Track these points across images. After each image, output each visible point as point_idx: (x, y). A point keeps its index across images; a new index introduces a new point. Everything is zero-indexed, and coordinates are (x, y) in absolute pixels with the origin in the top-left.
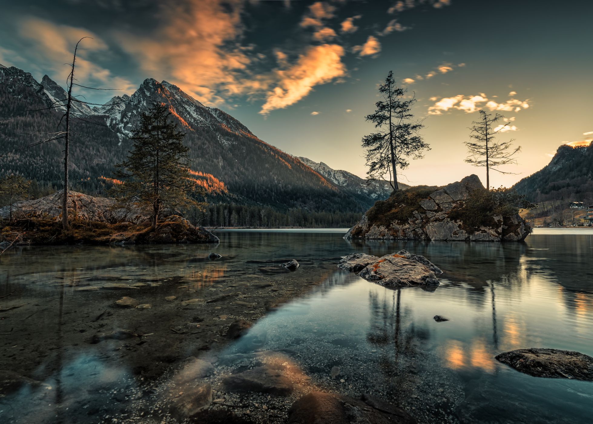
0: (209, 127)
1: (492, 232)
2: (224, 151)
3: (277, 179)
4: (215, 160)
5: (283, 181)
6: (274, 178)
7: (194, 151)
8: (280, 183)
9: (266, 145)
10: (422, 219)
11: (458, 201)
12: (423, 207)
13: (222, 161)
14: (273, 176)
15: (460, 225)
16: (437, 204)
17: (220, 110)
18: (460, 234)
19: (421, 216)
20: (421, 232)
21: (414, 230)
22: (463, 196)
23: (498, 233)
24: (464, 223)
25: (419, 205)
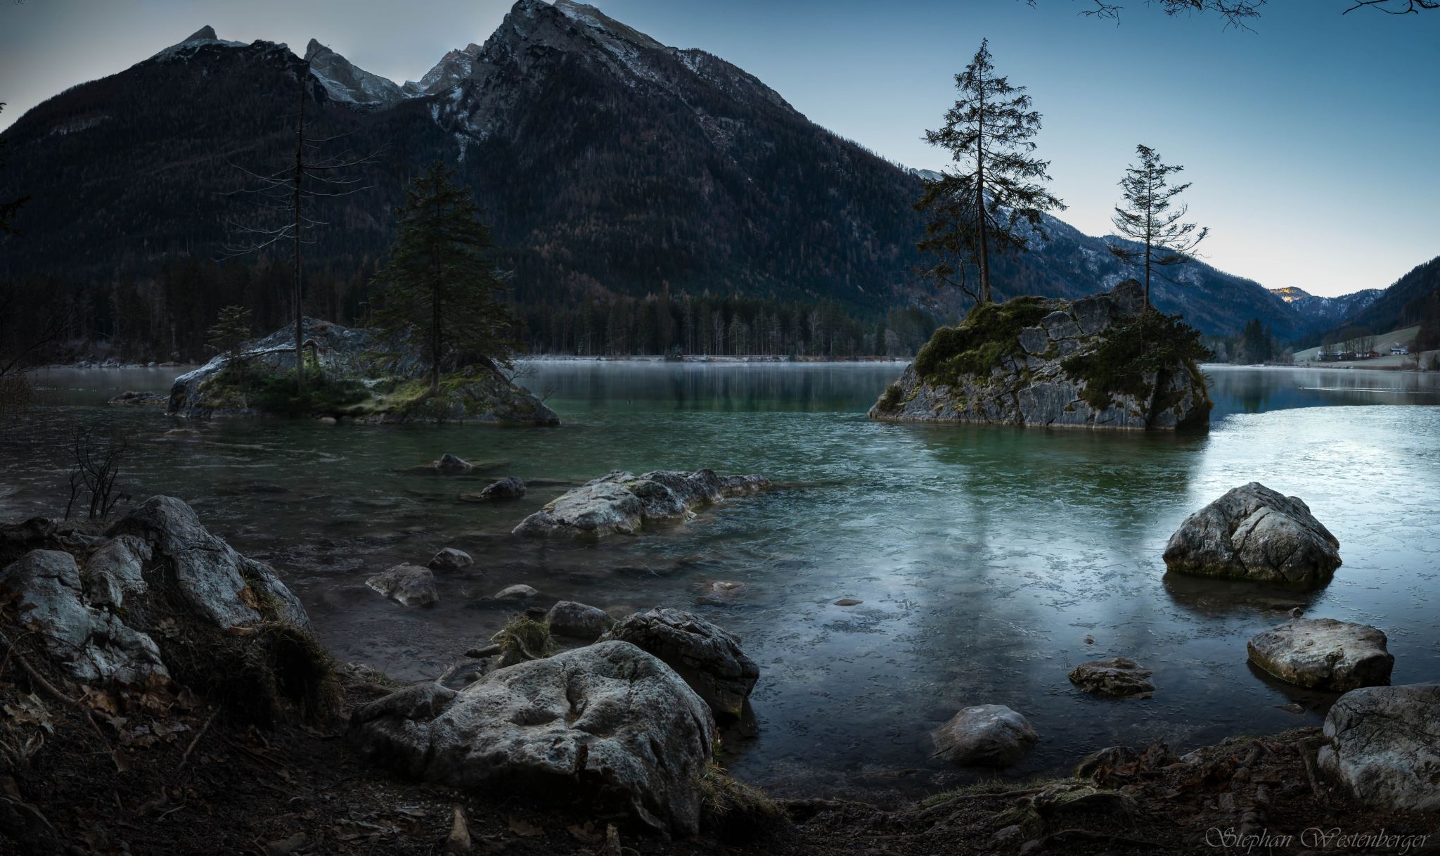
0: (677, 96)
2: (715, 156)
3: (859, 227)
4: (691, 180)
5: (874, 233)
6: (851, 225)
7: (636, 160)
8: (867, 239)
9: (831, 138)
11: (1091, 335)
12: (1025, 347)
13: (711, 183)
14: (849, 218)
15: (1081, 389)
16: (1050, 341)
17: (704, 53)
18: (1079, 410)
19: (1016, 367)
20: (1010, 402)
21: (999, 398)
22: (1101, 327)
23: (1143, 409)
24: (1088, 386)
25: (1018, 341)
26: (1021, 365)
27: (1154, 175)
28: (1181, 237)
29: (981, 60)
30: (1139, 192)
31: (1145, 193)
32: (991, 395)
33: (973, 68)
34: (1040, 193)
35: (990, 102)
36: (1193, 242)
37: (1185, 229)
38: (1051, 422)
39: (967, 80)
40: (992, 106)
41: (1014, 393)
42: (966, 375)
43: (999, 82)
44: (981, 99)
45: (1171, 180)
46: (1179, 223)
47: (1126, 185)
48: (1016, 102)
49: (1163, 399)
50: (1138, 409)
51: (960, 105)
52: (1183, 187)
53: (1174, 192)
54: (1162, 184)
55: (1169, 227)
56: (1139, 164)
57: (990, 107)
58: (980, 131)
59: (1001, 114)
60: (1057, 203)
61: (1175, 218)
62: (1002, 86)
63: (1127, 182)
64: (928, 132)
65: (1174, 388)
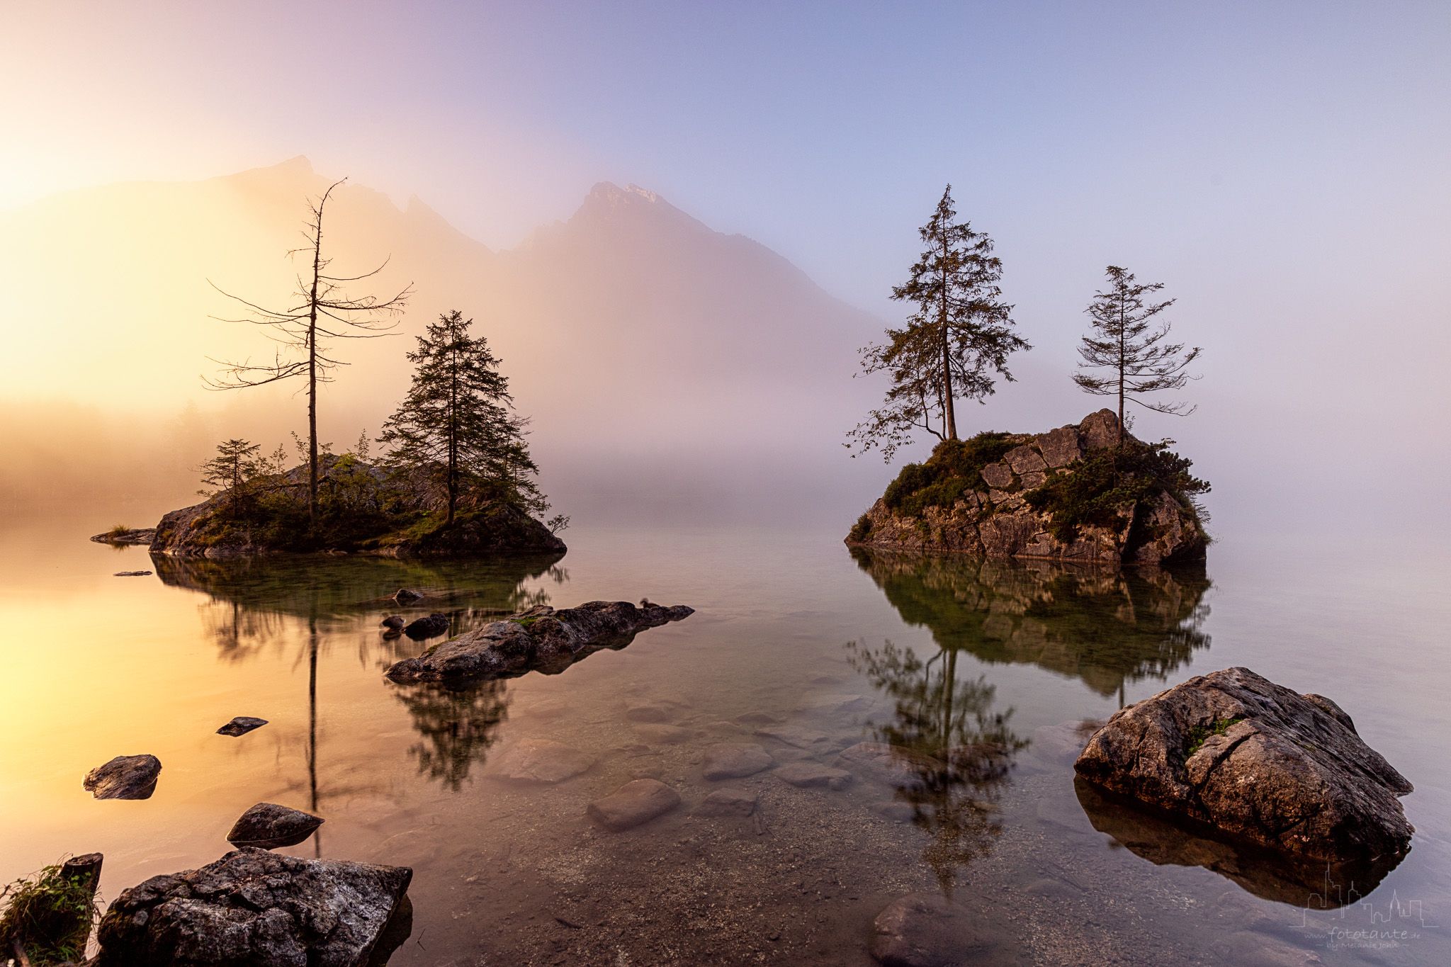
1: (1107, 540)
10: (981, 506)
11: (1057, 468)
12: (987, 481)
15: (1046, 522)
16: (1014, 474)
18: (1043, 543)
19: (979, 500)
20: (973, 533)
21: (961, 529)
22: (1069, 459)
23: (1118, 543)
24: (1053, 518)
25: (980, 475)
26: (983, 498)
27: (1128, 297)
28: (1164, 361)
29: (944, 209)
30: (1109, 317)
31: (1117, 317)
32: (953, 526)
33: (936, 217)
34: (1004, 335)
35: (952, 249)
36: (1178, 365)
37: (1168, 351)
38: (1014, 553)
39: (932, 231)
40: (956, 254)
41: (976, 524)
42: (930, 508)
43: (962, 228)
44: (946, 249)
45: (1147, 299)
46: (1160, 344)
47: (1093, 312)
48: (979, 247)
49: (1141, 533)
50: (1112, 543)
51: (925, 258)
52: (1163, 306)
53: (1154, 311)
54: (1138, 305)
55: (1147, 350)
56: (1110, 287)
57: (953, 254)
58: (944, 279)
59: (966, 260)
60: (1021, 343)
61: (1154, 340)
62: (965, 232)
63: (1094, 309)
64: (895, 289)
65: (1157, 522)
